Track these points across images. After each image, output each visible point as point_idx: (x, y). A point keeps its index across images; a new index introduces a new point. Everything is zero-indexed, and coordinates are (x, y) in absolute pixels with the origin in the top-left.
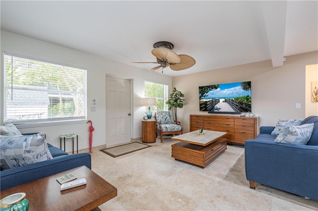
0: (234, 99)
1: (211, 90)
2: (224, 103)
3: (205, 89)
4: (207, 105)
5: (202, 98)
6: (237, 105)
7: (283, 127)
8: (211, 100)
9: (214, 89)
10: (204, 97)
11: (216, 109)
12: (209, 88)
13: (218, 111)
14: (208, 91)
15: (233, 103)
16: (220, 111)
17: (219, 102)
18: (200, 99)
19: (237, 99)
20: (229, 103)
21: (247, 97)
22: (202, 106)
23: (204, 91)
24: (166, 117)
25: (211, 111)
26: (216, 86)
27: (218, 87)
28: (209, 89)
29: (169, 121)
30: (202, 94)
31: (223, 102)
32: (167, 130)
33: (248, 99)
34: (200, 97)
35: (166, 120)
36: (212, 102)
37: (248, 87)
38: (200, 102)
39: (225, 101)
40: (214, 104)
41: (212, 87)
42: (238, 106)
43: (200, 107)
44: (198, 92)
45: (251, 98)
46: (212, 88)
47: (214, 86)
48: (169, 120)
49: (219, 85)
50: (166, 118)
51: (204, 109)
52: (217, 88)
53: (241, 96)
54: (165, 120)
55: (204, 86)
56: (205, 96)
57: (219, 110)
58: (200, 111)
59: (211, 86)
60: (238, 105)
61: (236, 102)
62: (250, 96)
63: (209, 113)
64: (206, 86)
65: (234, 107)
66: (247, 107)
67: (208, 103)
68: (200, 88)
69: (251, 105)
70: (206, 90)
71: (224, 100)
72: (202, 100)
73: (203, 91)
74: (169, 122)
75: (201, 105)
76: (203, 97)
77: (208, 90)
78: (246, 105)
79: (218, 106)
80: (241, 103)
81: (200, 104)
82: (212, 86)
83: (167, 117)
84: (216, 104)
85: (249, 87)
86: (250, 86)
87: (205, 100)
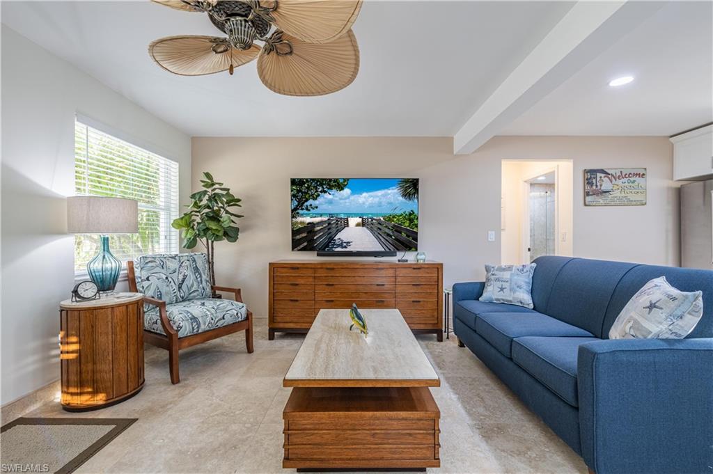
0: (382, 219)
1: (325, 192)
2: (361, 228)
3: (308, 188)
4: (316, 233)
5: (300, 211)
6: (388, 235)
7: (507, 282)
8: (325, 218)
9: (334, 191)
10: (307, 209)
11: (338, 246)
12: (322, 185)
13: (344, 250)
14: (319, 195)
15: (380, 229)
16: (349, 249)
17: (348, 225)
18: (293, 217)
19: (389, 219)
20: (371, 230)
21: (410, 214)
22: (298, 237)
23: (307, 193)
24: (181, 277)
25: (324, 249)
26: (341, 181)
27: (345, 186)
28: (320, 189)
29: (193, 289)
30: (299, 202)
31: (358, 225)
32: (198, 327)
33: (411, 221)
34: (293, 211)
35: (184, 287)
36: (329, 224)
37: (413, 191)
38: (293, 224)
39: (363, 224)
40: (334, 230)
41: (329, 185)
42: (391, 236)
43: (293, 239)
44: (289, 194)
45: (417, 219)
46: (331, 188)
47: (336, 181)
48: (192, 286)
49: (348, 179)
50: (183, 281)
51: (305, 244)
52: (342, 189)
53: (398, 212)
54: (180, 288)
55: (307, 180)
56: (309, 208)
57: (345, 247)
58: (293, 249)
59: (325, 180)
60: (391, 234)
61: (386, 227)
62: (416, 213)
63: (318, 255)
64: (313, 180)
65: (383, 240)
66: (410, 239)
67: (318, 228)
68: (293, 182)
69: (416, 233)
70: (313, 192)
71: (361, 219)
72: (299, 219)
73: (302, 193)
74: (195, 294)
75: (295, 233)
76: (302, 209)
77: (317, 191)
78: (408, 233)
79: (343, 236)
80: (397, 229)
81: (293, 231)
82: (330, 180)
83: (185, 276)
84: (339, 231)
85: (415, 193)
86: (417, 190)
87: (308, 220)
